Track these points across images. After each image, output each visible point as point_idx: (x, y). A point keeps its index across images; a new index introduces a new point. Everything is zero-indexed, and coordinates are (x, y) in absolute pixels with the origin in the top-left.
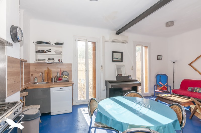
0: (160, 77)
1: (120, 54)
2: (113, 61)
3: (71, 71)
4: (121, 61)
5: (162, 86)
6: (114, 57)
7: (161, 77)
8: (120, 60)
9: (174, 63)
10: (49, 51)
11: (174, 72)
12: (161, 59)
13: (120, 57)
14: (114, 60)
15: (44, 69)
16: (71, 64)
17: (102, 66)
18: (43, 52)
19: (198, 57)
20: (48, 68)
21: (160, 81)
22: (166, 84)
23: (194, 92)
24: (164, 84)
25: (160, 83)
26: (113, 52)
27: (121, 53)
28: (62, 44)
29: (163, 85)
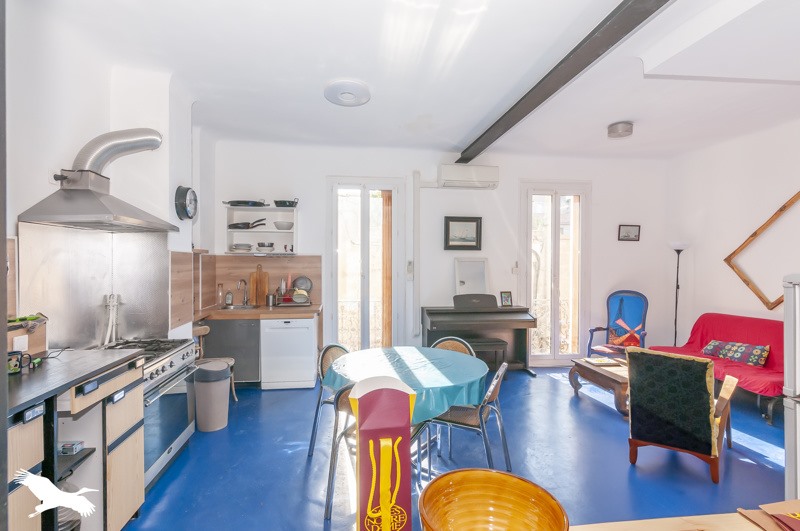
0: (622, 301)
1: (474, 224)
2: (448, 247)
3: (319, 277)
4: (478, 247)
5: (626, 332)
6: (451, 235)
7: (625, 302)
8: (474, 244)
9: (679, 252)
10: (260, 223)
11: (678, 287)
12: (632, 236)
13: (474, 235)
14: (451, 243)
15: (249, 271)
16: (319, 258)
17: (410, 263)
18: (246, 226)
19: (752, 236)
20: (259, 268)
21: (620, 315)
22: (640, 327)
23: (721, 356)
24: (632, 329)
25: (620, 322)
26: (448, 220)
27: (478, 220)
28: (292, 204)
29: (628, 329)
